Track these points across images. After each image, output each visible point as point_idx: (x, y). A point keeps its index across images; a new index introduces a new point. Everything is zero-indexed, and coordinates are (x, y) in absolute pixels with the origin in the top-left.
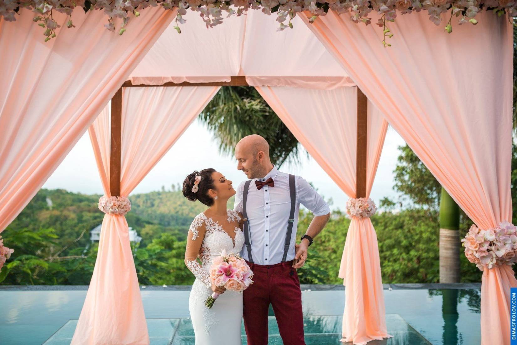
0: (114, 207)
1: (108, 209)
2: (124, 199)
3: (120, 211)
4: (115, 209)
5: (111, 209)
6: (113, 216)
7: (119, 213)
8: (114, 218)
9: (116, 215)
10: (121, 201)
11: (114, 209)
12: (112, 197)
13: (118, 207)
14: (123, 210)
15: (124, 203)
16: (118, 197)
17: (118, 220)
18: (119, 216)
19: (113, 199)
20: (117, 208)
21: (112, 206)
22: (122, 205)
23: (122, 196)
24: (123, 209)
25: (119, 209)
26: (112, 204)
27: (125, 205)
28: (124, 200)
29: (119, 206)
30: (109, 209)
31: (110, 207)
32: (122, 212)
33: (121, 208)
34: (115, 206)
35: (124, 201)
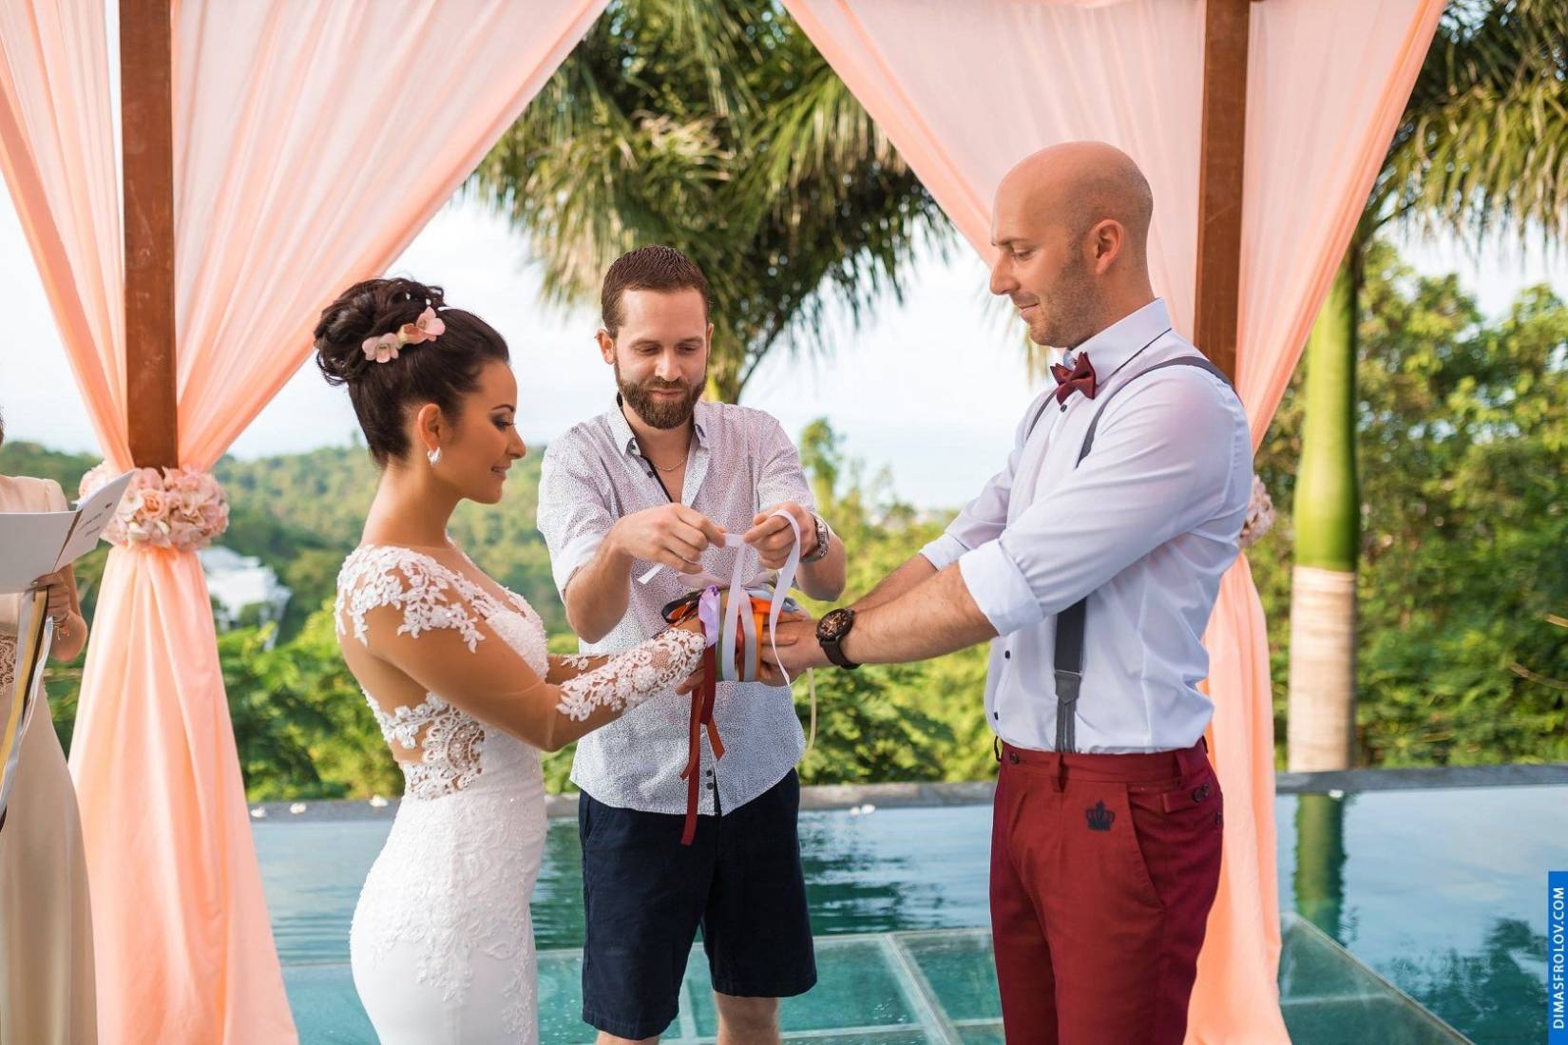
0: (148, 516)
1: (121, 526)
2: (194, 478)
3: (180, 532)
4: (156, 526)
5: (134, 527)
6: (144, 554)
7: (175, 544)
8: (150, 564)
9: (163, 554)
10: (180, 490)
11: (147, 527)
12: (139, 470)
13: (166, 513)
14: (190, 528)
15: (197, 500)
16: (165, 469)
17: (168, 573)
18: (177, 554)
19: (142, 482)
20: (163, 521)
21: (139, 511)
22: (186, 506)
23: (186, 468)
24: (194, 523)
25: (175, 524)
26: (139, 503)
27: (202, 509)
28: (194, 484)
29: (172, 511)
30: (127, 523)
31: (129, 518)
32: (187, 539)
33: (183, 519)
34: (156, 510)
35: (196, 490)
